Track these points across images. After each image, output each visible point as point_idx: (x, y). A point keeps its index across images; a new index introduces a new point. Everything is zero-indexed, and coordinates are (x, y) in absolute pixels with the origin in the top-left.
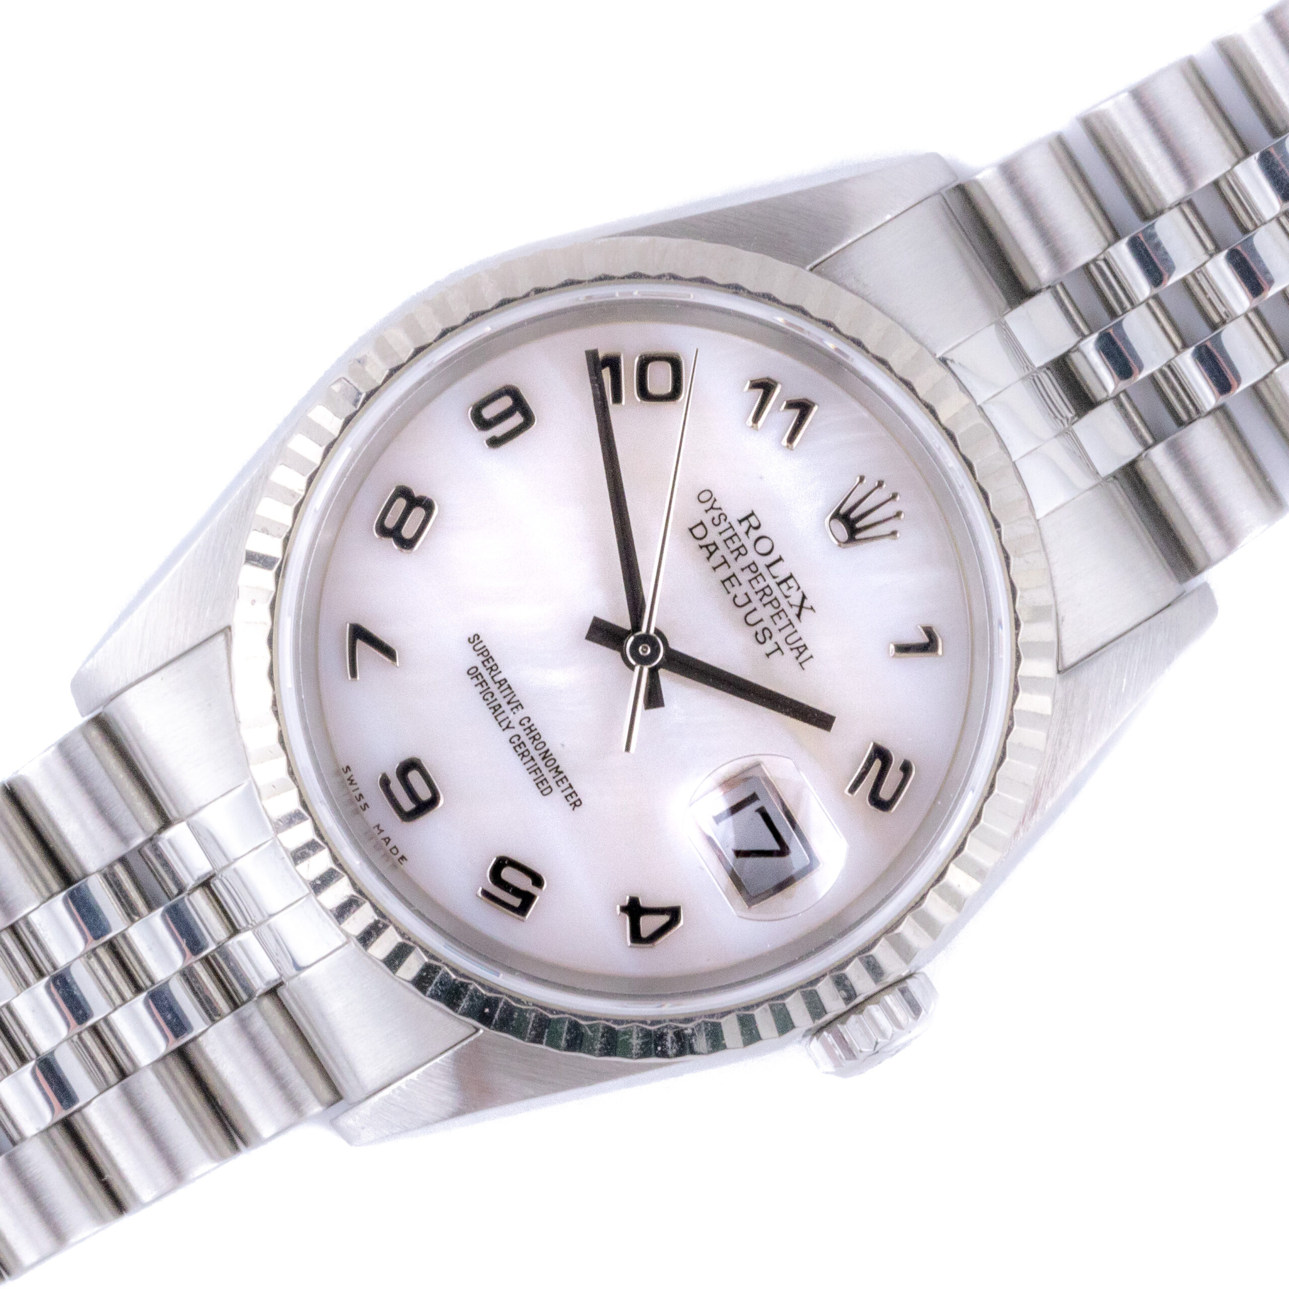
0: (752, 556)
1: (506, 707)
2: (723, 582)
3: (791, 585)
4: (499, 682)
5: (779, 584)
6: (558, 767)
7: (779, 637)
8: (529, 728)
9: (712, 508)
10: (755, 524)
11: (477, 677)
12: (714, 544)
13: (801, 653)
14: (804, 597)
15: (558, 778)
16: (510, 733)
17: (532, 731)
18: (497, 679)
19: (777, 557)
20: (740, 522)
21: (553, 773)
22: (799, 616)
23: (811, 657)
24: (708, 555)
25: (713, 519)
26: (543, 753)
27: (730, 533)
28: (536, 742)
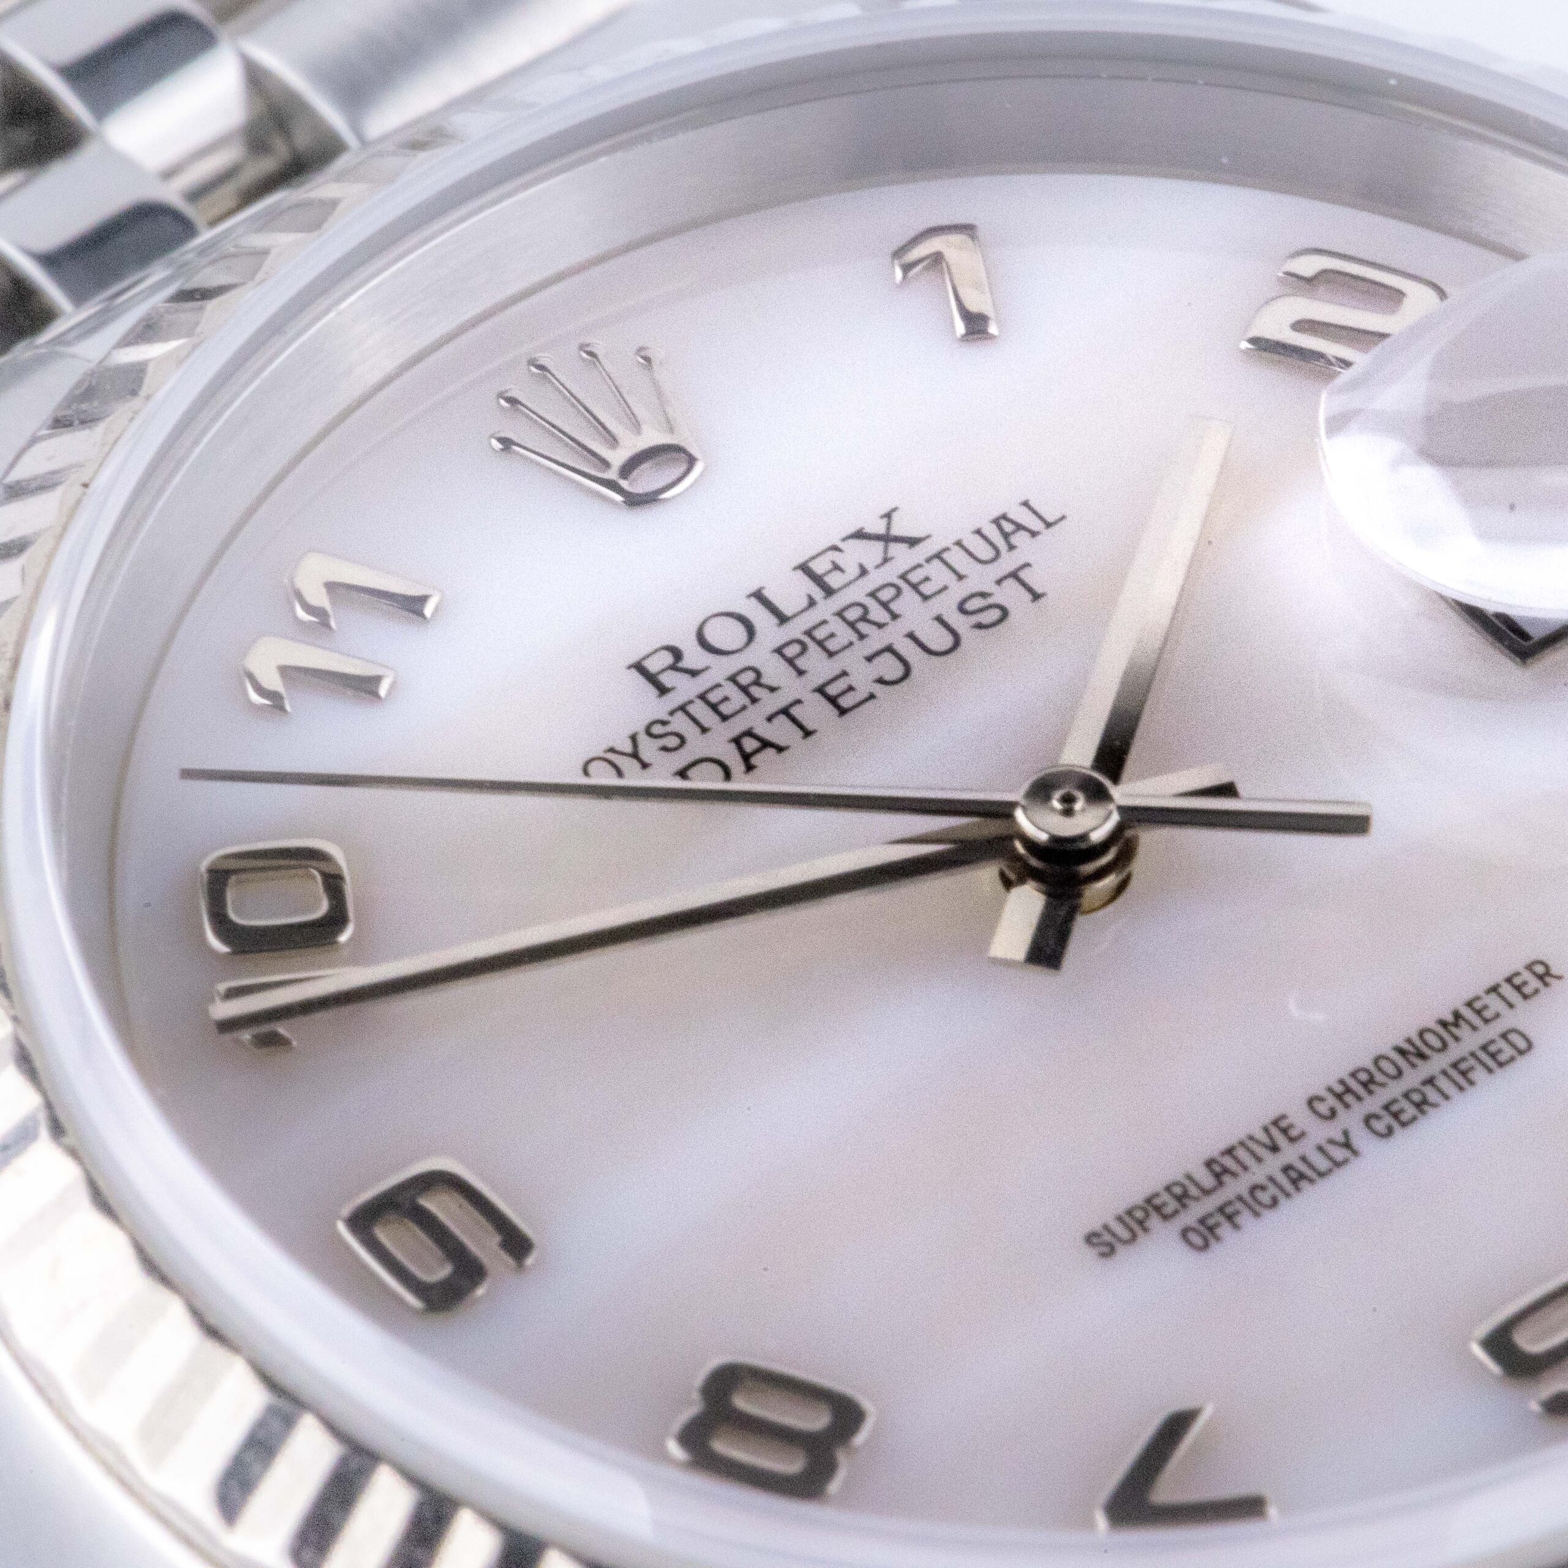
0: (761, 655)
1: (1289, 1154)
2: (843, 712)
3: (830, 566)
4: (1217, 1176)
5: (829, 592)
6: (1444, 1024)
7: (980, 578)
8: (1339, 1097)
9: (635, 755)
10: (667, 659)
11: (1211, 1229)
12: (737, 741)
13: (1019, 527)
14: (860, 535)
15: (1476, 1020)
16: (1361, 1138)
17: (1348, 1090)
18: (1208, 1181)
19: (754, 601)
20: (663, 690)
21: (1464, 1031)
22: (913, 542)
23: (1026, 504)
24: (770, 752)
25: (665, 749)
26: (1407, 1060)
27: (700, 710)
28: (1379, 1077)
